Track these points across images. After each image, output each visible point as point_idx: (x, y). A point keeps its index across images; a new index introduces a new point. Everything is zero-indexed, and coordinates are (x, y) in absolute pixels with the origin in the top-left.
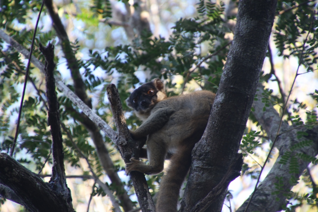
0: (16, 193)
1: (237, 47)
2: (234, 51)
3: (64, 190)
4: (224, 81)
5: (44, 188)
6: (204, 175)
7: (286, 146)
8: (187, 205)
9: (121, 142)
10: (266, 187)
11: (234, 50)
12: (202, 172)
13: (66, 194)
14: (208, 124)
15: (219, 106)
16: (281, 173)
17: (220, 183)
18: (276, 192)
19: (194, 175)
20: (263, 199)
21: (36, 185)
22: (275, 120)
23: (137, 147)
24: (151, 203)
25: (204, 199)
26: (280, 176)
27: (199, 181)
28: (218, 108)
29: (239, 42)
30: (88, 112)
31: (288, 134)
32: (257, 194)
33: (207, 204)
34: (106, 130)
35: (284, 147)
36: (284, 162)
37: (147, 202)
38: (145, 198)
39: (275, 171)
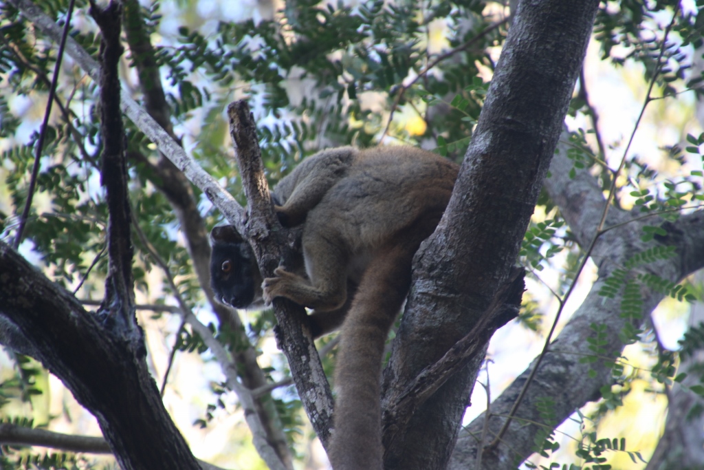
0: (23, 331)
1: (523, 31)
2: (516, 40)
3: (130, 331)
4: (493, 105)
5: (87, 322)
6: (437, 312)
7: (613, 257)
8: (397, 377)
9: (256, 231)
10: (566, 345)
11: (518, 37)
12: (434, 306)
13: (134, 339)
14: (453, 199)
15: (478, 160)
16: (600, 317)
17: (473, 331)
18: (590, 357)
19: (416, 311)
20: (560, 373)
21: (68, 315)
22: (591, 200)
23: (292, 244)
24: (317, 370)
25: (436, 365)
26: (598, 322)
27: (427, 324)
28: (476, 165)
29: (529, 19)
30: (182, 161)
31: (620, 231)
32: (546, 361)
33: (441, 377)
34: (222, 204)
35: (609, 258)
36: (609, 292)
37: (308, 366)
38: (304, 358)
39: (588, 312)
